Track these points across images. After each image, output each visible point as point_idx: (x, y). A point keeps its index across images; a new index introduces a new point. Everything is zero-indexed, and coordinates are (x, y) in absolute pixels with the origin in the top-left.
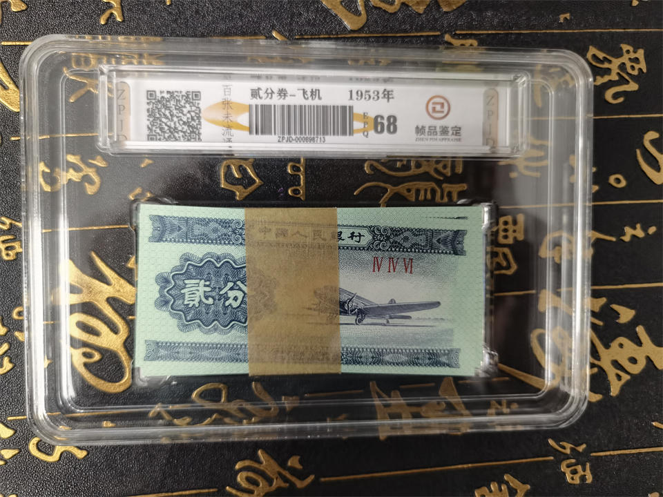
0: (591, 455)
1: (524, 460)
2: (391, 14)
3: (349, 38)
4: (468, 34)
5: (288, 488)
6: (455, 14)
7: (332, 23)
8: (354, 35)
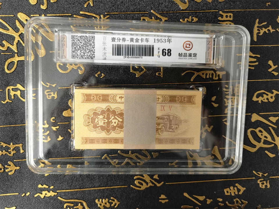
0: (270, 177)
1: (244, 179)
2: (198, 3)
3: (181, 13)
4: (229, 11)
5: (154, 186)
6: (224, 3)
7: (175, 7)
8: (183, 12)
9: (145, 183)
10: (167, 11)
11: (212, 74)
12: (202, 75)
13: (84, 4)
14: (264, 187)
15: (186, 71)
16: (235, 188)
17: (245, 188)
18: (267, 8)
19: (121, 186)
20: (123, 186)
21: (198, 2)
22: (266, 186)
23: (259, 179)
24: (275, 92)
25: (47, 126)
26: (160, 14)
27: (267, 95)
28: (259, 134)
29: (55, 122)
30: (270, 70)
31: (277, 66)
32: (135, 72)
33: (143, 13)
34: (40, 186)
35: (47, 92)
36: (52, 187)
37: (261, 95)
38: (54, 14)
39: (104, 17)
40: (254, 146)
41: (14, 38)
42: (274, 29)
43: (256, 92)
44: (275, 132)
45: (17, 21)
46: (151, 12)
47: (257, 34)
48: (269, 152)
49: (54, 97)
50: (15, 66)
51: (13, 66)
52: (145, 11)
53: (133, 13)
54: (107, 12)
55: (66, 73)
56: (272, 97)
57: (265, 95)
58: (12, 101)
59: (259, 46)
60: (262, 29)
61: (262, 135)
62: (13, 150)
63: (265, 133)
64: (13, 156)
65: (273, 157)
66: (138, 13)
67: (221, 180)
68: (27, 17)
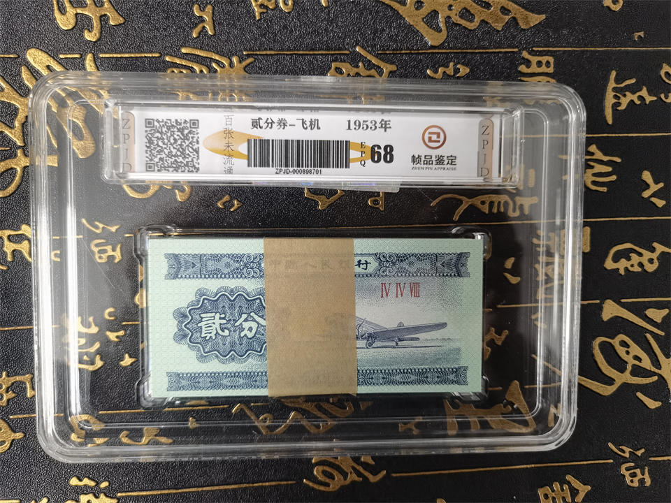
0: (650, 459)
1: (585, 463)
2: (470, 30)
3: (429, 53)
4: (544, 51)
5: (362, 482)
6: (531, 32)
7: (413, 39)
8: (434, 51)
9: (339, 475)
10: (394, 50)
11: (506, 203)
12: (480, 206)
13: (192, 29)
14: (636, 484)
15: (442, 195)
16: (566, 487)
17: (589, 488)
18: (635, 44)
19: (278, 481)
20: (285, 483)
21: (469, 28)
22: (642, 481)
23: (623, 463)
24: (660, 248)
25: (94, 330)
26: (377, 56)
27: (640, 255)
28: (621, 351)
29: (115, 320)
30: (646, 194)
31: (661, 185)
32: (315, 198)
33: (337, 52)
34: (74, 481)
35: (97, 245)
36: (104, 485)
37: (625, 254)
38: (116, 53)
39: (240, 62)
40: (609, 381)
41: (16, 109)
42: (655, 96)
43: (612, 248)
44: (659, 347)
45: (23, 69)
46: (355, 51)
47: (613, 107)
48: (644, 395)
49: (112, 257)
50: (18, 178)
51: (13, 180)
52: (340, 49)
53: (311, 53)
54: (247, 51)
55: (145, 199)
56: (653, 259)
57: (633, 256)
58: (8, 266)
59: (617, 135)
60: (625, 96)
61: (628, 353)
62: (7, 391)
63: (635, 349)
64: (8, 404)
65: (656, 408)
66: (324, 52)
67: (528, 466)
68: (49, 59)
